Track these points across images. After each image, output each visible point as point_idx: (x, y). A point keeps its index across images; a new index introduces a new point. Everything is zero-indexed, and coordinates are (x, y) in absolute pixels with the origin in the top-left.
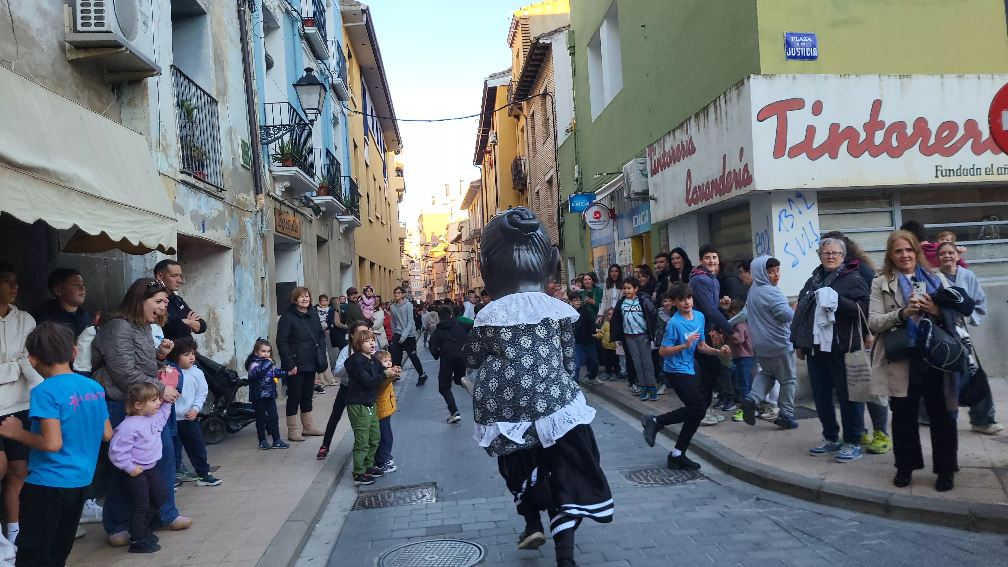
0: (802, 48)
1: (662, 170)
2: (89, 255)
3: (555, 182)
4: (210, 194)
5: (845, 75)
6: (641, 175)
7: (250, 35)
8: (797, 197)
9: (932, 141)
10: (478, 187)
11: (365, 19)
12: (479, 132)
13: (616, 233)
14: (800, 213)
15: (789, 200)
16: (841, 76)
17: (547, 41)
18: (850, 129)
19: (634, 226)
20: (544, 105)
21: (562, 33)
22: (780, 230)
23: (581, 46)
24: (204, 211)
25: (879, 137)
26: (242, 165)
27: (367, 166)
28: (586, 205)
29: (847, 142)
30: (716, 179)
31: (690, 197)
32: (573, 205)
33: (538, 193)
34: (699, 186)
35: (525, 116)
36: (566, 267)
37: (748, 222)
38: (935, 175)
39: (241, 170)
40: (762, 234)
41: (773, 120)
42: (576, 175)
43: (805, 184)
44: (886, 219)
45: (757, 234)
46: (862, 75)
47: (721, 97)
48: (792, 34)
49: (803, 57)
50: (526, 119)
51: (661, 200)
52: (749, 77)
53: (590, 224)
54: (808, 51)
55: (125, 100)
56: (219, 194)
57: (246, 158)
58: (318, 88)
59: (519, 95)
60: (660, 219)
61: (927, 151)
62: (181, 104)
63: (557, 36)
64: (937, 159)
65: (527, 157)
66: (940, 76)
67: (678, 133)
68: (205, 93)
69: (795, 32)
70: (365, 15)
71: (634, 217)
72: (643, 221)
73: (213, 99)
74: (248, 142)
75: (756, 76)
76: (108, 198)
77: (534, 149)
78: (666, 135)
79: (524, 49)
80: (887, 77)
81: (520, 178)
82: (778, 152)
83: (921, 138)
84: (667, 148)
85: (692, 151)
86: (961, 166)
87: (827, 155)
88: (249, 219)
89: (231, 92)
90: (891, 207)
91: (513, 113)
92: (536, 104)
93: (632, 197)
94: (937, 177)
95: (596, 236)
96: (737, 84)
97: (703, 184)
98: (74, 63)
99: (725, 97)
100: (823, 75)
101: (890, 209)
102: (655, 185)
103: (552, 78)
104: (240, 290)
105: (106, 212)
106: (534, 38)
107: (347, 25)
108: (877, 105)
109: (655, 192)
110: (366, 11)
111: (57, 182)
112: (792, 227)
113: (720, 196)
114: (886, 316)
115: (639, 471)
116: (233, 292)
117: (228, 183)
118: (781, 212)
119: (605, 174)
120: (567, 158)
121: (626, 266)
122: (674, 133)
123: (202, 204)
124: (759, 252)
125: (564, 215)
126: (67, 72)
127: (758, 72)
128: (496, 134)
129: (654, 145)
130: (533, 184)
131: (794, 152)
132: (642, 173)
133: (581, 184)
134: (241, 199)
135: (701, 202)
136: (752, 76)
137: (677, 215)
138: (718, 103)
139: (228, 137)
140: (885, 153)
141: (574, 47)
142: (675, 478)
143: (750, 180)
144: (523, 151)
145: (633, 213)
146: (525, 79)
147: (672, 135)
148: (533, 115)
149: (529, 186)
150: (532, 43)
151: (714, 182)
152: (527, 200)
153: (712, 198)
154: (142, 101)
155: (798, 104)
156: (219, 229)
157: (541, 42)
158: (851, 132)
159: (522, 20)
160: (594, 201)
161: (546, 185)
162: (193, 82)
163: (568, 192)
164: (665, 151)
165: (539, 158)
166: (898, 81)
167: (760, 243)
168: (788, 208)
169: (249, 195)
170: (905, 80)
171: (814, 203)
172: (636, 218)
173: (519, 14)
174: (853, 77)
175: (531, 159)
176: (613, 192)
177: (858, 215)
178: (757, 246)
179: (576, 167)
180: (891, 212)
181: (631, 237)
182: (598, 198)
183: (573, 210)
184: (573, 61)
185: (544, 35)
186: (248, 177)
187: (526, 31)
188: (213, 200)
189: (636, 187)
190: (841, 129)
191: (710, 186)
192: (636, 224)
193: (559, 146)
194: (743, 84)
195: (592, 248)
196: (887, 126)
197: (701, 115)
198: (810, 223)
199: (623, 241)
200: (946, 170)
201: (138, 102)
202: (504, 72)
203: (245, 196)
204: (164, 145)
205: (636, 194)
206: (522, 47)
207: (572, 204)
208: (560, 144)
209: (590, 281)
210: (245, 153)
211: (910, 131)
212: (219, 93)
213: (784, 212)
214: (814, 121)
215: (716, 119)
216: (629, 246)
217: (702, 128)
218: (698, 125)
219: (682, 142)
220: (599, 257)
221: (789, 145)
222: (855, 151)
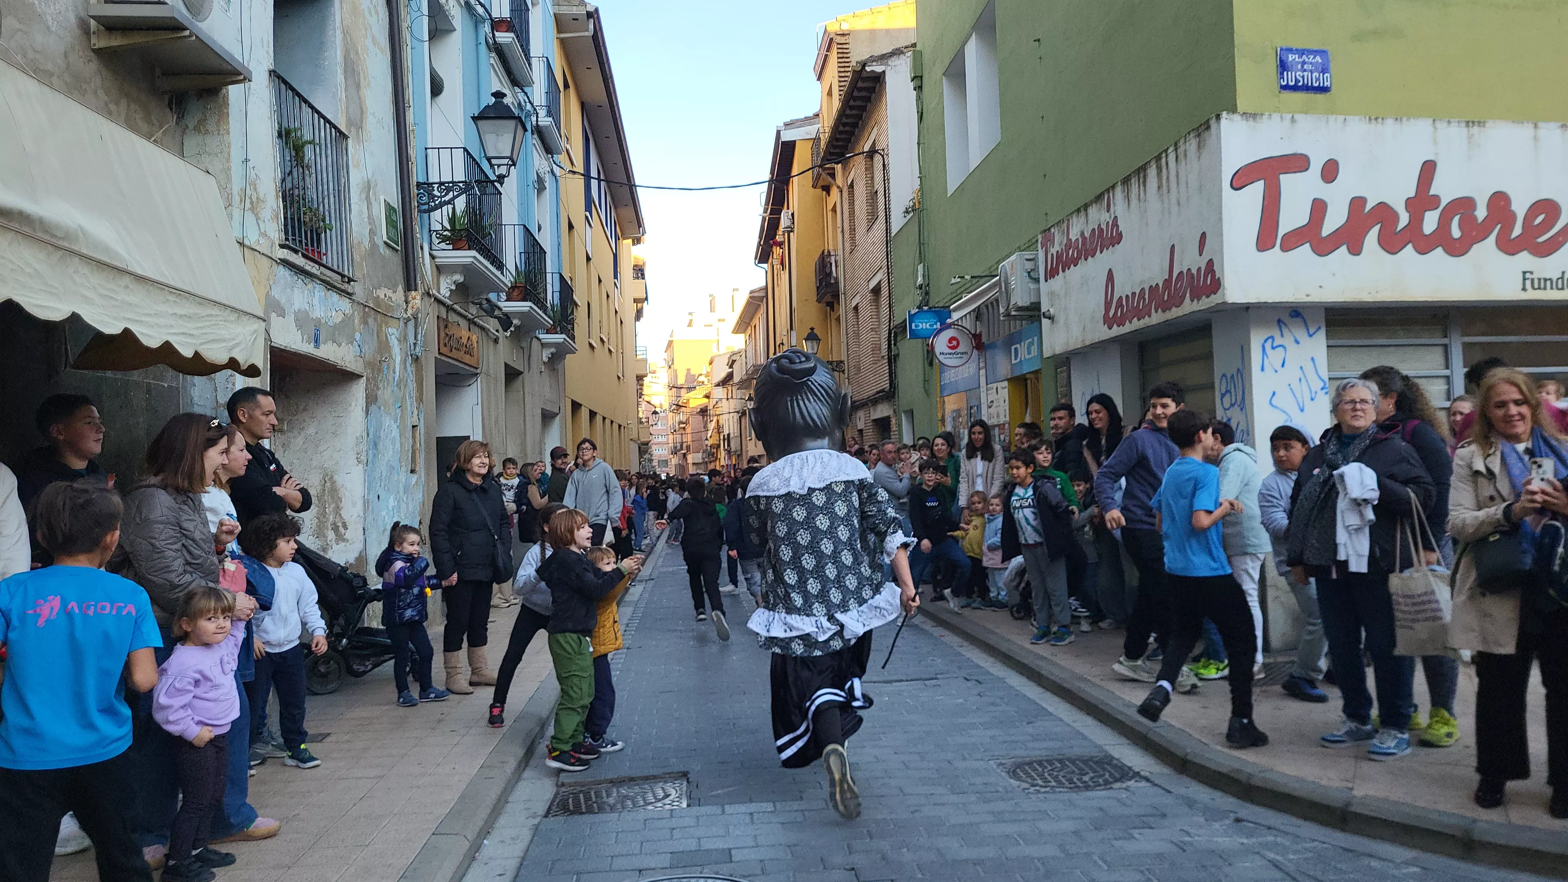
0: (1306, 74)
1: (1064, 271)
2: (119, 375)
3: (885, 292)
4: (329, 286)
5: (1376, 119)
6: (1028, 279)
7: (406, 35)
8: (1292, 316)
9: (1517, 231)
10: (761, 299)
11: (591, 27)
12: (765, 212)
13: (983, 372)
14: (1297, 342)
15: (1279, 321)
16: (1370, 119)
17: (879, 69)
18: (1382, 206)
19: (1014, 362)
20: (870, 169)
21: (902, 56)
22: (1263, 369)
23: (934, 75)
24: (318, 313)
25: (1430, 222)
26: (385, 243)
27: (588, 259)
28: (935, 327)
29: (1378, 227)
30: (1157, 284)
31: (1111, 314)
32: (913, 327)
33: (856, 308)
34: (1127, 296)
35: (838, 187)
36: (900, 425)
37: (1208, 357)
38: (1521, 287)
39: (383, 249)
40: (1232, 376)
41: (1258, 187)
42: (920, 280)
43: (1308, 295)
44: (1437, 356)
45: (1224, 375)
46: (1404, 119)
47: (1169, 151)
48: (1290, 50)
49: (1307, 88)
50: (841, 191)
51: (1061, 319)
52: (1218, 117)
53: (941, 358)
54: (1314, 78)
55: (191, 121)
56: (345, 286)
57: (393, 231)
58: (512, 124)
59: (831, 154)
60: (1058, 350)
61: (1508, 247)
62: (285, 135)
63: (893, 61)
64: (1525, 260)
65: (840, 252)
66: (1532, 125)
67: (1093, 211)
68: (327, 121)
69: (1295, 46)
70: (592, 21)
71: (1013, 348)
72: (1029, 353)
73: (341, 132)
74: (396, 207)
75: (1231, 116)
76: (140, 272)
77: (853, 239)
78: (1072, 213)
79: (840, 81)
80: (1445, 124)
81: (829, 284)
82: (1265, 241)
83: (1499, 226)
84: (1074, 235)
85: (1117, 239)
86: (1563, 273)
87: (1344, 248)
88: (395, 331)
89: (370, 123)
90: (1446, 337)
91: (821, 183)
92: (858, 168)
93: (1013, 313)
94: (1524, 289)
95: (949, 377)
96: (1198, 128)
97: (1134, 294)
98: (104, 55)
99: (1176, 150)
100: (1341, 118)
101: (1445, 341)
102: (1052, 294)
103: (884, 126)
104: (375, 444)
105: (136, 296)
106: (857, 62)
107: (562, 35)
108: (1428, 169)
109: (1052, 306)
110: (593, 15)
111: (46, 237)
112: (1283, 365)
113: (1164, 311)
114: (1481, 514)
115: (1030, 764)
116: (363, 447)
117: (361, 270)
118: (1266, 341)
119: (968, 277)
120: (906, 253)
121: (998, 426)
122: (1086, 210)
123: (316, 301)
124: (1227, 405)
125: (898, 343)
126: (91, 68)
127: (1233, 109)
128: (793, 215)
129: (1052, 230)
130: (849, 294)
131: (1291, 242)
132: (1030, 276)
133: (927, 293)
134: (383, 297)
135: (1130, 322)
136: (1224, 114)
137: (1087, 343)
138: (1164, 160)
139: (364, 196)
140: (1440, 250)
141: (921, 77)
142: (1091, 779)
143: (1216, 285)
144: (835, 243)
145: (1012, 340)
146: (841, 128)
147: (1082, 213)
148: (851, 186)
149: (842, 297)
150: (854, 71)
151: (1153, 289)
152: (838, 319)
153: (1150, 316)
154: (218, 124)
155: (1298, 163)
156: (343, 344)
157: (868, 69)
158: (1384, 213)
159: (838, 37)
160: (949, 321)
161: (869, 296)
162: (306, 101)
163: (908, 304)
164: (1069, 240)
165: (860, 252)
166: (1464, 130)
167: (1228, 391)
168: (1276, 333)
169: (395, 292)
170: (1475, 129)
171: (1319, 328)
172: (1016, 349)
173: (833, 28)
174: (1390, 122)
175: (847, 254)
176: (979, 307)
177: (1392, 349)
178: (1223, 396)
179: (920, 268)
180: (1446, 346)
181: (1008, 380)
182: (955, 316)
183: (914, 335)
184: (919, 98)
185: (874, 59)
186: (395, 262)
187: (843, 55)
188: (334, 297)
189: (1020, 298)
190: (1368, 207)
191: (1147, 296)
192: (1016, 359)
193: (893, 235)
194: (1208, 128)
195: (942, 397)
196: (1444, 204)
197: (1133, 181)
198: (1313, 359)
199: (995, 385)
200: (1539, 279)
201: (211, 126)
202: (807, 119)
203: (389, 293)
204: (254, 199)
205: (1019, 309)
206: (837, 79)
207: (913, 325)
208: (894, 231)
209: (944, 447)
210: (391, 223)
211: (1481, 213)
212: (350, 123)
213: (1270, 341)
214: (1324, 191)
215: (1160, 187)
216: (1004, 394)
217: (1134, 201)
218: (1128, 197)
219: (1099, 225)
220: (954, 411)
221: (1282, 231)
222: (1391, 244)
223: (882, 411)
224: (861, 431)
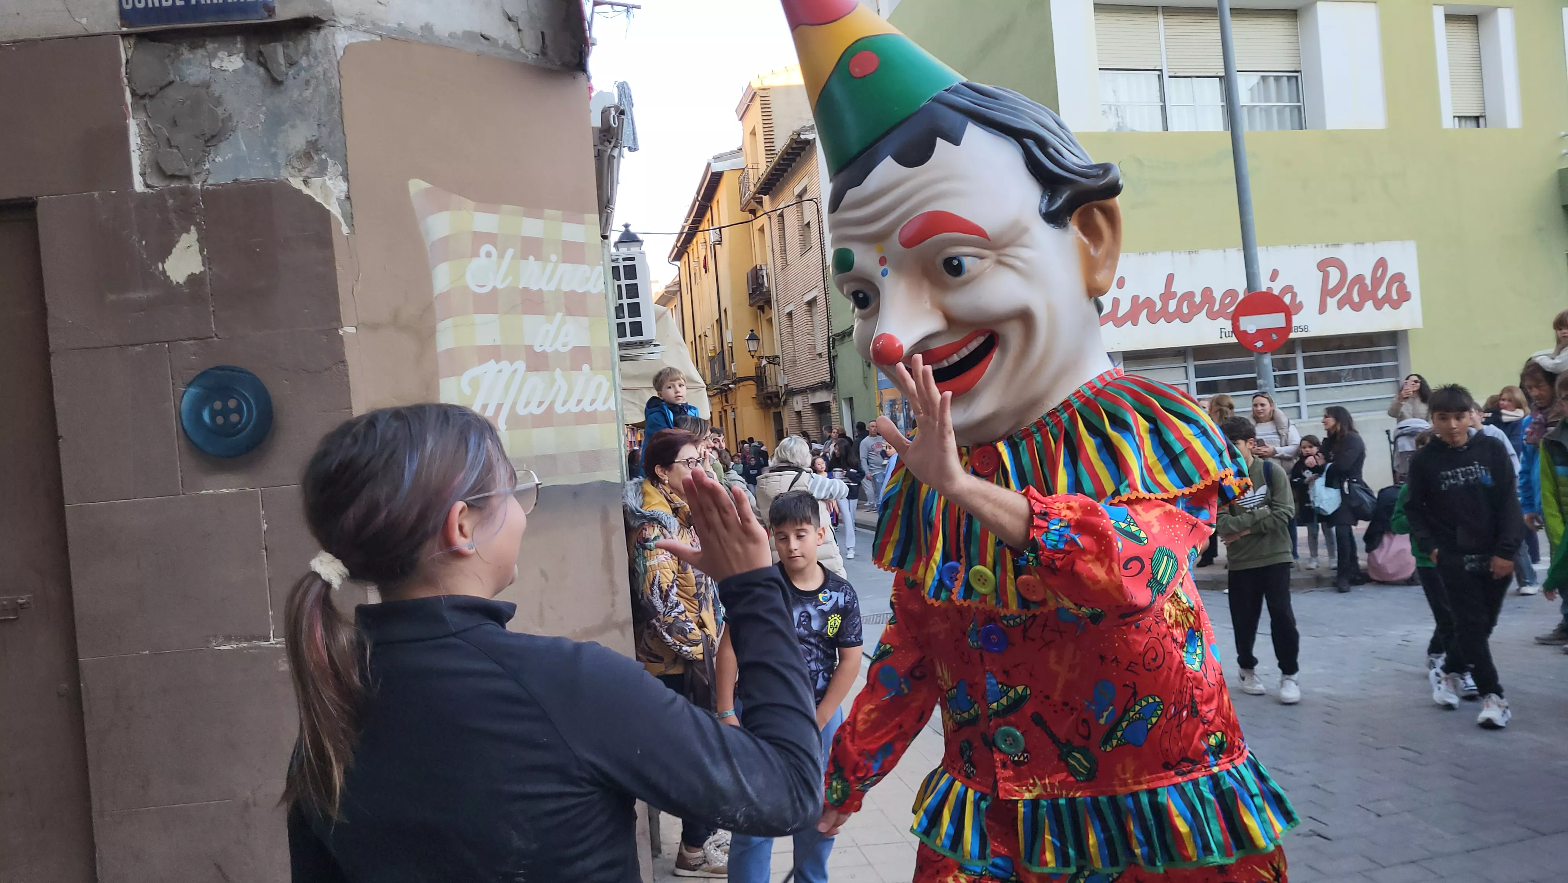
5: (1143, 254)
9: (1217, 307)
10: (675, 293)
12: (686, 222)
16: (1140, 254)
18: (1148, 299)
25: (1172, 306)
29: (1146, 310)
33: (790, 314)
35: (767, 214)
36: (840, 409)
38: (1220, 336)
46: (1157, 253)
50: (770, 218)
59: (762, 189)
61: (1212, 316)
64: (1221, 322)
65: (770, 265)
66: (1222, 251)
77: (785, 259)
80: (1178, 253)
81: (762, 293)
83: (1207, 306)
87: (1129, 323)
90: (1186, 362)
91: (749, 208)
92: (787, 202)
94: (1222, 337)
101: (1185, 365)
103: (815, 179)
108: (1170, 278)
125: (836, 347)
128: (720, 230)
130: (782, 302)
140: (1178, 319)
144: (766, 261)
146: (773, 172)
148: (781, 215)
149: (774, 304)
152: (770, 321)
157: (803, 137)
158: (1149, 302)
159: (761, 91)
161: (805, 308)
165: (791, 272)
166: (1188, 256)
170: (1193, 255)
173: (756, 83)
174: (1150, 254)
175: (779, 271)
180: (1186, 367)
190: (1141, 300)
196: (1179, 295)
200: (1229, 332)
202: (732, 153)
206: (761, 126)
211: (1198, 299)
214: (1118, 294)
222: (1153, 319)
223: (821, 397)
224: (799, 413)
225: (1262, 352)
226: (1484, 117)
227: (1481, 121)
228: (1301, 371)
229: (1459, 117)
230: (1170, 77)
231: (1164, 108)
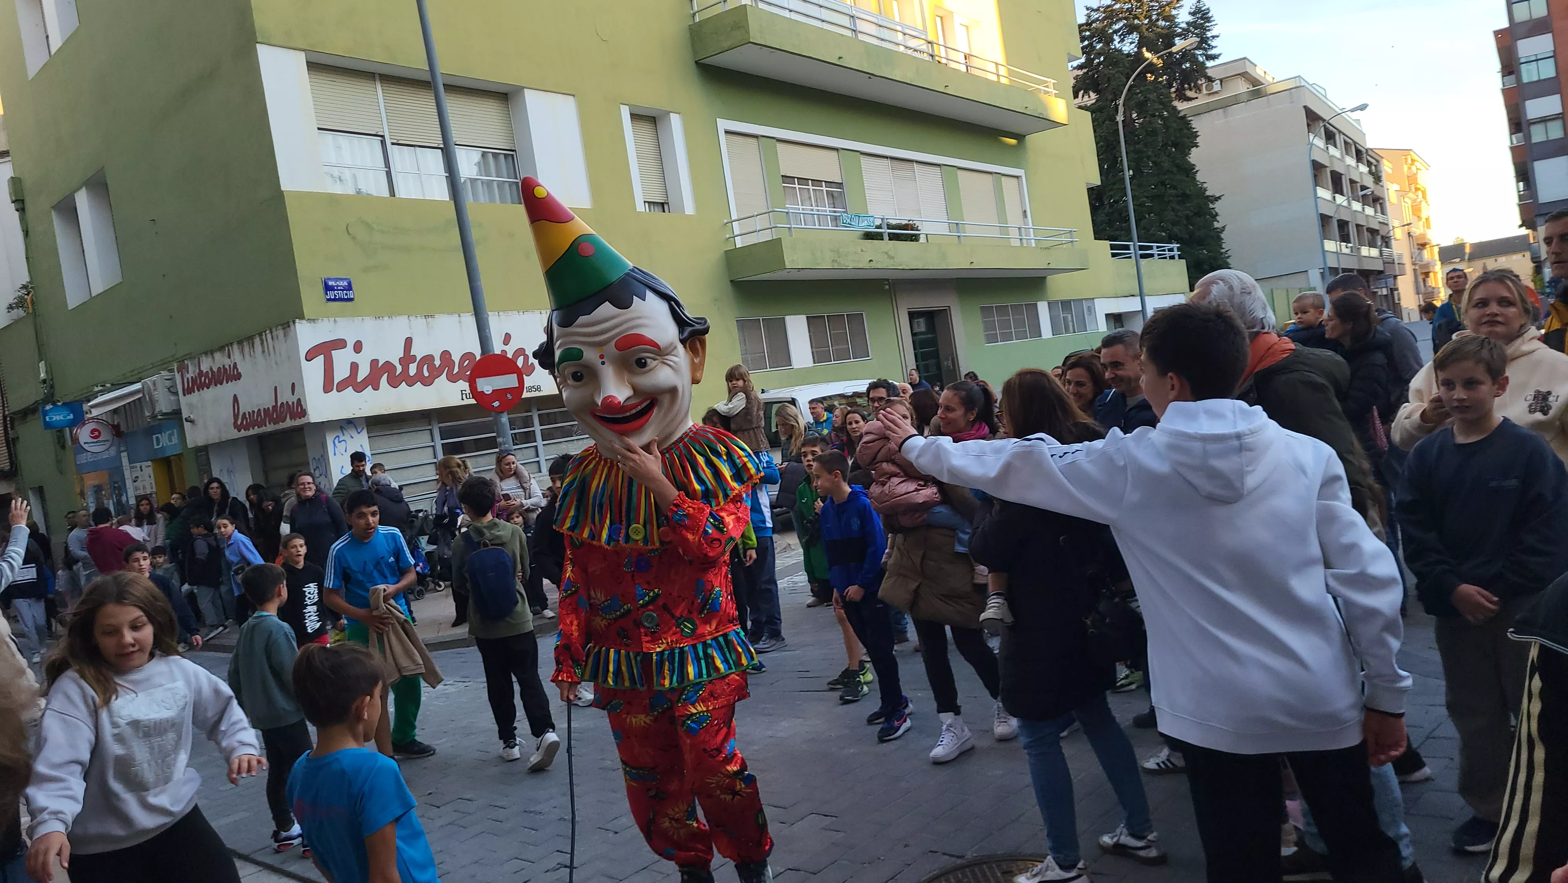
0: (339, 291)
5: (379, 318)
6: (169, 394)
8: (348, 424)
9: (456, 370)
13: (125, 454)
14: (352, 438)
15: (341, 429)
16: (375, 318)
18: (387, 363)
19: (156, 447)
22: (335, 455)
23: (39, 204)
25: (413, 369)
28: (69, 417)
29: (386, 375)
30: (268, 408)
31: (239, 422)
34: (249, 413)
37: (304, 447)
38: (461, 398)
40: (319, 459)
41: (320, 359)
42: (43, 375)
43: (354, 414)
44: (426, 436)
45: (314, 458)
46: (393, 317)
47: (267, 332)
48: (329, 279)
49: (341, 300)
51: (200, 422)
52: (294, 322)
54: (345, 294)
60: (200, 443)
61: (452, 379)
64: (461, 385)
66: (457, 315)
67: (217, 355)
69: (332, 277)
71: (154, 437)
72: (170, 441)
75: (301, 321)
78: (201, 354)
80: (414, 318)
82: (328, 387)
83: (447, 369)
84: (204, 368)
85: (238, 377)
87: (370, 387)
90: (430, 425)
93: (158, 417)
94: (463, 399)
96: (283, 325)
97: (253, 412)
99: (271, 332)
100: (360, 318)
101: (430, 427)
102: (190, 406)
108: (409, 342)
109: (191, 414)
113: (274, 424)
118: (335, 439)
119: (108, 385)
120: (21, 349)
122: (212, 354)
125: (16, 428)
127: (302, 317)
129: (186, 362)
131: (342, 386)
132: (170, 391)
133: (52, 387)
135: (253, 429)
136: (297, 320)
137: (222, 440)
138: (264, 336)
140: (419, 383)
141: (24, 202)
143: (304, 413)
145: (153, 431)
147: (209, 355)
151: (266, 411)
153: (266, 426)
155: (340, 344)
158: (389, 367)
160: (88, 416)
164: (201, 372)
166: (424, 321)
167: (317, 467)
168: (340, 434)
170: (430, 320)
171: (364, 430)
172: (157, 438)
174: (386, 318)
176: (120, 408)
177: (403, 434)
179: (42, 365)
180: (430, 430)
181: (151, 460)
183: (50, 426)
184: (23, 220)
189: (163, 407)
190: (380, 365)
191: (262, 414)
192: (158, 444)
194: (289, 326)
195: (79, 474)
196: (418, 360)
197: (244, 343)
199: (138, 465)
200: (469, 394)
205: (163, 414)
207: (47, 418)
211: (437, 363)
213: (337, 438)
214: (356, 358)
215: (263, 352)
216: (150, 471)
217: (247, 356)
218: (242, 352)
219: (224, 366)
220: (94, 487)
221: (336, 380)
222: (394, 383)
225: (500, 411)
226: (668, 203)
227: (666, 207)
228: (537, 428)
229: (648, 202)
230: (393, 144)
231: (389, 174)
